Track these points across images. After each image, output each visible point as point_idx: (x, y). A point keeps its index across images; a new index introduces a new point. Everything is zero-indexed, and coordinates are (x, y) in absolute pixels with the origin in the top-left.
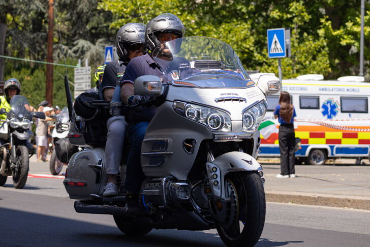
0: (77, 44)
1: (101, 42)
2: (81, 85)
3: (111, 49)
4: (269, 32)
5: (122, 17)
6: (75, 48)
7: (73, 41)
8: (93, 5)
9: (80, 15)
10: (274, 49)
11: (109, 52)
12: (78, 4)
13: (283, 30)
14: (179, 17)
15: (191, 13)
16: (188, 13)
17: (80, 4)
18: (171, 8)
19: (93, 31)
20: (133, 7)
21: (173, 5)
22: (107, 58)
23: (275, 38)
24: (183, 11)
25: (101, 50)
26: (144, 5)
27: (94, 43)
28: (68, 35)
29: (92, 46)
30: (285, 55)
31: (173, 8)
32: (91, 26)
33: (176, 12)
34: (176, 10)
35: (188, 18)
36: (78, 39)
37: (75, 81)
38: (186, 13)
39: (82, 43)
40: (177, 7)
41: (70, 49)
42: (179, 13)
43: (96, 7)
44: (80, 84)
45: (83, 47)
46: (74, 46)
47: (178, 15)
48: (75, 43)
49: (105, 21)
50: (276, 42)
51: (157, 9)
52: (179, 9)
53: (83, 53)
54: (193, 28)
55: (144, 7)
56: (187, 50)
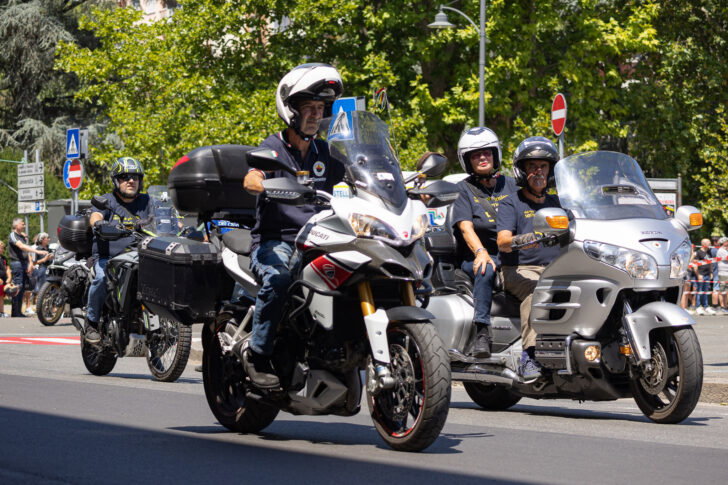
0: (22, 126)
1: (61, 123)
2: (28, 192)
3: (76, 132)
5: (94, 82)
6: (19, 132)
7: (16, 121)
8: (47, 62)
9: (26, 79)
11: (73, 138)
12: (22, 62)
13: (353, 101)
14: (186, 80)
15: (204, 74)
16: (201, 74)
17: (26, 60)
18: (173, 66)
19: (48, 104)
20: (111, 65)
21: (177, 61)
22: (71, 147)
24: (192, 71)
25: (61, 135)
26: (129, 62)
27: (49, 124)
28: (7, 112)
29: (46, 128)
31: (177, 67)
32: (44, 96)
33: (182, 73)
34: (181, 69)
35: (201, 82)
36: (24, 117)
37: (19, 186)
38: (198, 74)
39: (30, 124)
40: (183, 64)
41: (11, 134)
42: (186, 74)
43: (53, 66)
44: (27, 190)
45: (32, 130)
46: (17, 128)
47: (185, 77)
48: (18, 124)
49: (67, 89)
51: (151, 68)
52: (185, 68)
53: (32, 139)
54: (207, 99)
55: (128, 65)
56: (202, 133)
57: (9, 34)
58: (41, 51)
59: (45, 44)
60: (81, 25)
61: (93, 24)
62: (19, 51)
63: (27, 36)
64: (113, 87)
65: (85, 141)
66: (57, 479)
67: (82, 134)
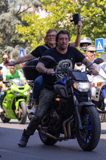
0: (6, 48)
1: (18, 47)
3: (23, 50)
4: (96, 40)
5: (27, 36)
6: (5, 50)
7: (4, 47)
9: (7, 35)
10: (99, 48)
11: (22, 52)
13: (102, 39)
17: (7, 29)
19: (14, 42)
20: (31, 30)
22: (21, 54)
23: (99, 43)
25: (19, 51)
27: (14, 47)
28: (2, 44)
29: (13, 49)
30: (104, 51)
32: (13, 40)
36: (7, 46)
39: (8, 48)
41: (3, 51)
43: (15, 32)
45: (9, 49)
48: (5, 48)
49: (19, 37)
50: (99, 45)
53: (9, 52)
57: (2, 22)
58: (12, 26)
59: (12, 24)
60: (22, 19)
61: (26, 19)
62: (5, 27)
63: (7, 22)
64: (33, 36)
65: (25, 53)
66: (24, 153)
67: (24, 51)
